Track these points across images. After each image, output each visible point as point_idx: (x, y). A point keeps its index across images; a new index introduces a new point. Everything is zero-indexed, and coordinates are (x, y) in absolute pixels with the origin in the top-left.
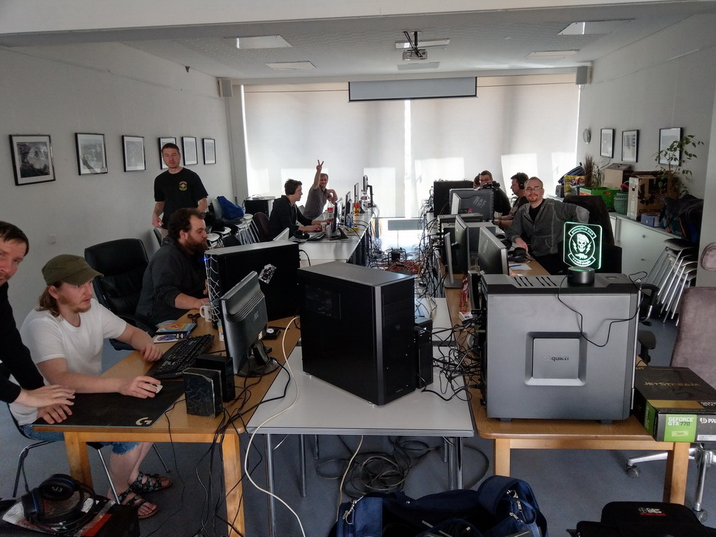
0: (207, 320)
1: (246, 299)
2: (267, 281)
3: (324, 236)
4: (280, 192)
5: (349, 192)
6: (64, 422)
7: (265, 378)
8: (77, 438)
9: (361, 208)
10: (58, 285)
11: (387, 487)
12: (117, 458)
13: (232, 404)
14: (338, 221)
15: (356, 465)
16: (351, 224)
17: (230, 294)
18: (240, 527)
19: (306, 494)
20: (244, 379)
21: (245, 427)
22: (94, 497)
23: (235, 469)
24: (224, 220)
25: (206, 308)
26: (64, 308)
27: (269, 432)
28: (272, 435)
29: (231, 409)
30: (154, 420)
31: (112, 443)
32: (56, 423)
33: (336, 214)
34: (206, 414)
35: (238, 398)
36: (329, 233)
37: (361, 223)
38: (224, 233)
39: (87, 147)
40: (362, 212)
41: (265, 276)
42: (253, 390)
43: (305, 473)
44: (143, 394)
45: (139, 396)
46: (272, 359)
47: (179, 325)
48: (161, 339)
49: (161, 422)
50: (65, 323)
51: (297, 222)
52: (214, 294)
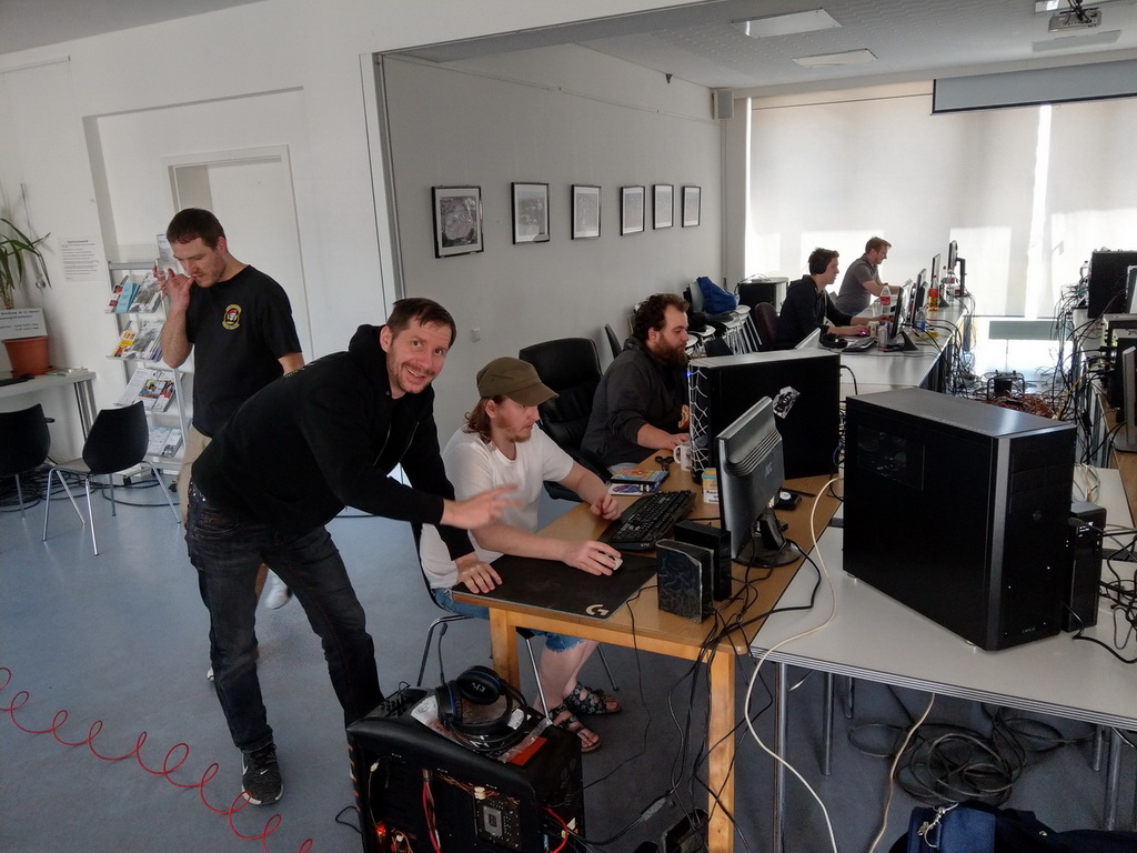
0: (684, 468)
1: (755, 442)
2: (783, 415)
3: (874, 345)
4: (801, 270)
5: (924, 270)
6: (491, 594)
7: (777, 572)
8: (507, 618)
9: (941, 298)
10: (498, 400)
11: (978, 792)
12: (550, 655)
13: (728, 606)
14: (901, 320)
15: (919, 741)
16: (923, 326)
17: (730, 431)
18: (727, 801)
19: (830, 770)
20: (746, 568)
21: (748, 645)
22: (527, 709)
23: (726, 708)
24: (707, 315)
25: (684, 450)
26: (498, 432)
27: (784, 661)
28: (789, 667)
29: (728, 613)
30: (612, 609)
31: (546, 633)
32: (481, 593)
33: (898, 309)
34: (686, 613)
35: (736, 598)
36: (883, 339)
37: (940, 323)
38: (705, 335)
39: (524, 203)
40: (944, 305)
41: (781, 406)
42: (760, 586)
43: (831, 737)
44: (596, 569)
45: (591, 570)
46: (789, 542)
47: (643, 472)
48: (617, 489)
49: (621, 615)
50: (498, 452)
51: (825, 319)
52: (698, 429)
